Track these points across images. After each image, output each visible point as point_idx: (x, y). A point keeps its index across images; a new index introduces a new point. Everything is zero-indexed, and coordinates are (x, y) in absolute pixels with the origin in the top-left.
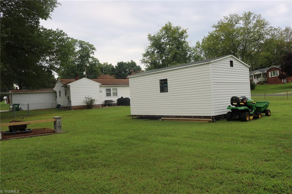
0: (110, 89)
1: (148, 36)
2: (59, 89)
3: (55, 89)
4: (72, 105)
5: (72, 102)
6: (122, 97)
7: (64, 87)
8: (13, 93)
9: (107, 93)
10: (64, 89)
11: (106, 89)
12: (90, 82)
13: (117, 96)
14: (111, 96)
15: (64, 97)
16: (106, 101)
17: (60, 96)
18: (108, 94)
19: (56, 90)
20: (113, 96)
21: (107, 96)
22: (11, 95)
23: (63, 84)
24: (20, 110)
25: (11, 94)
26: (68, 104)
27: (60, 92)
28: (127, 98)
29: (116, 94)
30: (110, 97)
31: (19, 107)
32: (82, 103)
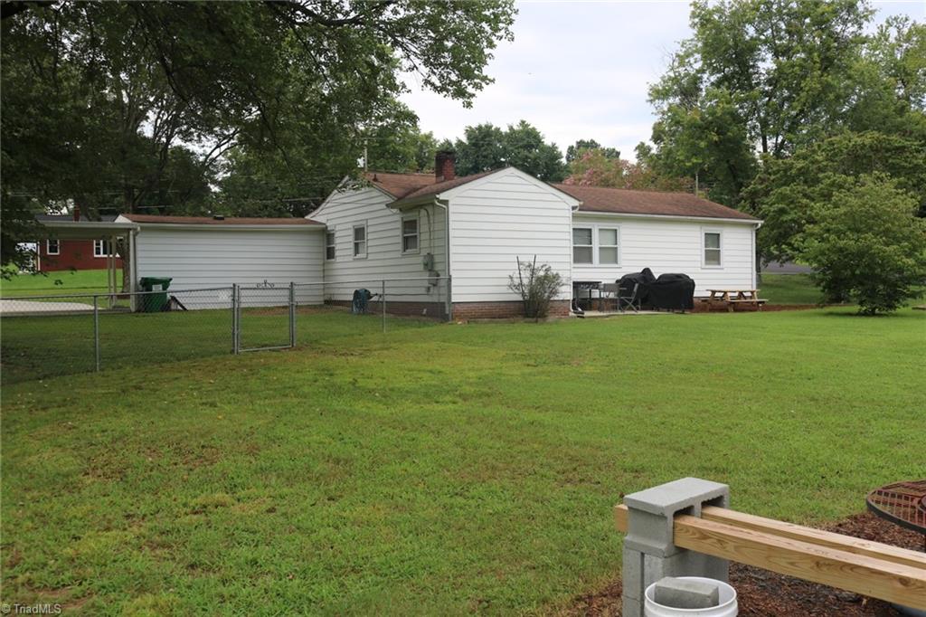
0: (590, 230)
1: (692, 8)
2: (354, 218)
3: (321, 216)
4: (454, 299)
5: (454, 282)
6: (647, 271)
7: (395, 211)
8: (142, 228)
9: (574, 248)
10: (398, 218)
11: (573, 229)
12: (534, 189)
13: (616, 262)
14: (590, 260)
15: (399, 255)
17: (357, 252)
18: (582, 255)
19: (328, 224)
20: (601, 262)
21: (576, 261)
22: (134, 236)
23: (388, 193)
24: (173, 306)
25: (131, 232)
26: (423, 291)
27: (359, 233)
28: (679, 276)
29: (611, 255)
30: (590, 265)
31: (168, 296)
32: (505, 289)
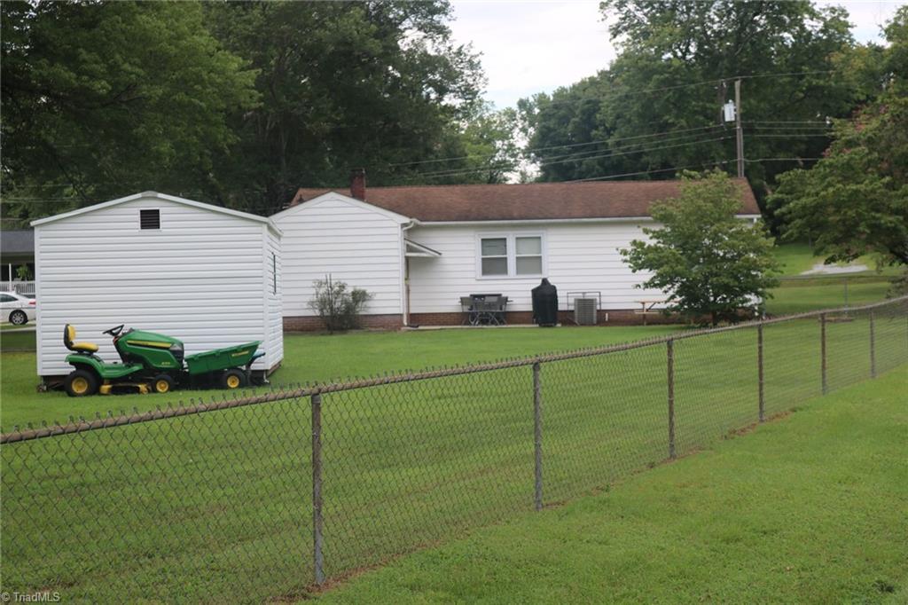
0: (504, 240)
9: (483, 259)
11: (483, 240)
13: (540, 272)
14: (505, 272)
16: (476, 299)
18: (493, 266)
20: (518, 272)
21: (485, 272)
29: (533, 264)
